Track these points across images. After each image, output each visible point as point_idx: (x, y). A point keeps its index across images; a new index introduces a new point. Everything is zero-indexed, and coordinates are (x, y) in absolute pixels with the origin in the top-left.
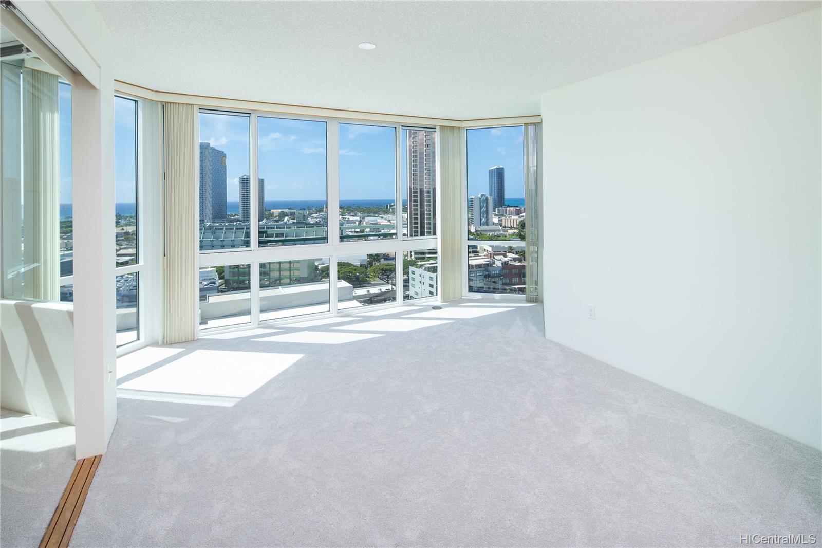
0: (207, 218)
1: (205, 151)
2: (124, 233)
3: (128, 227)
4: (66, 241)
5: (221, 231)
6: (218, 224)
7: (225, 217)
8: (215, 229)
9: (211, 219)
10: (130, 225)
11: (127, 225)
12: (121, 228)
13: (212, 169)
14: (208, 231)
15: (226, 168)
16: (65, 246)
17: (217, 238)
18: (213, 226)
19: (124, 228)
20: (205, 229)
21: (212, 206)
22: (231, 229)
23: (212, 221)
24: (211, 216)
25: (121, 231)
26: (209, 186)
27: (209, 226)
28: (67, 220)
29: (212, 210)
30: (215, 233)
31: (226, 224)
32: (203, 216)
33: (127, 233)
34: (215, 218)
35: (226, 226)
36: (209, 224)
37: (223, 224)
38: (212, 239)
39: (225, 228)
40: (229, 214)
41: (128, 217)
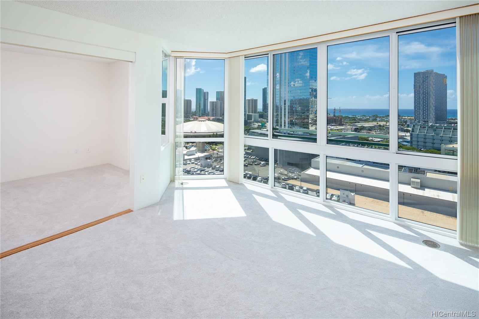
0: (431, 120)
1: (430, 75)
2: (379, 125)
3: (381, 122)
4: (351, 127)
5: (441, 130)
6: (438, 125)
7: (445, 120)
8: (436, 128)
9: (434, 121)
10: (382, 121)
11: (380, 121)
12: (377, 123)
13: (435, 87)
14: (431, 129)
15: (446, 86)
16: (351, 129)
17: (437, 134)
18: (434, 126)
19: (379, 123)
20: (428, 127)
21: (435, 112)
22: (449, 129)
23: (435, 123)
24: (434, 119)
25: (377, 124)
26: (433, 98)
27: (431, 125)
28: (352, 117)
29: (435, 115)
30: (435, 131)
31: (445, 125)
32: (428, 119)
33: (380, 126)
34: (437, 121)
35: (444, 126)
36: (431, 124)
37: (442, 125)
38: (433, 135)
39: (444, 127)
40: (450, 118)
41: (381, 117)
